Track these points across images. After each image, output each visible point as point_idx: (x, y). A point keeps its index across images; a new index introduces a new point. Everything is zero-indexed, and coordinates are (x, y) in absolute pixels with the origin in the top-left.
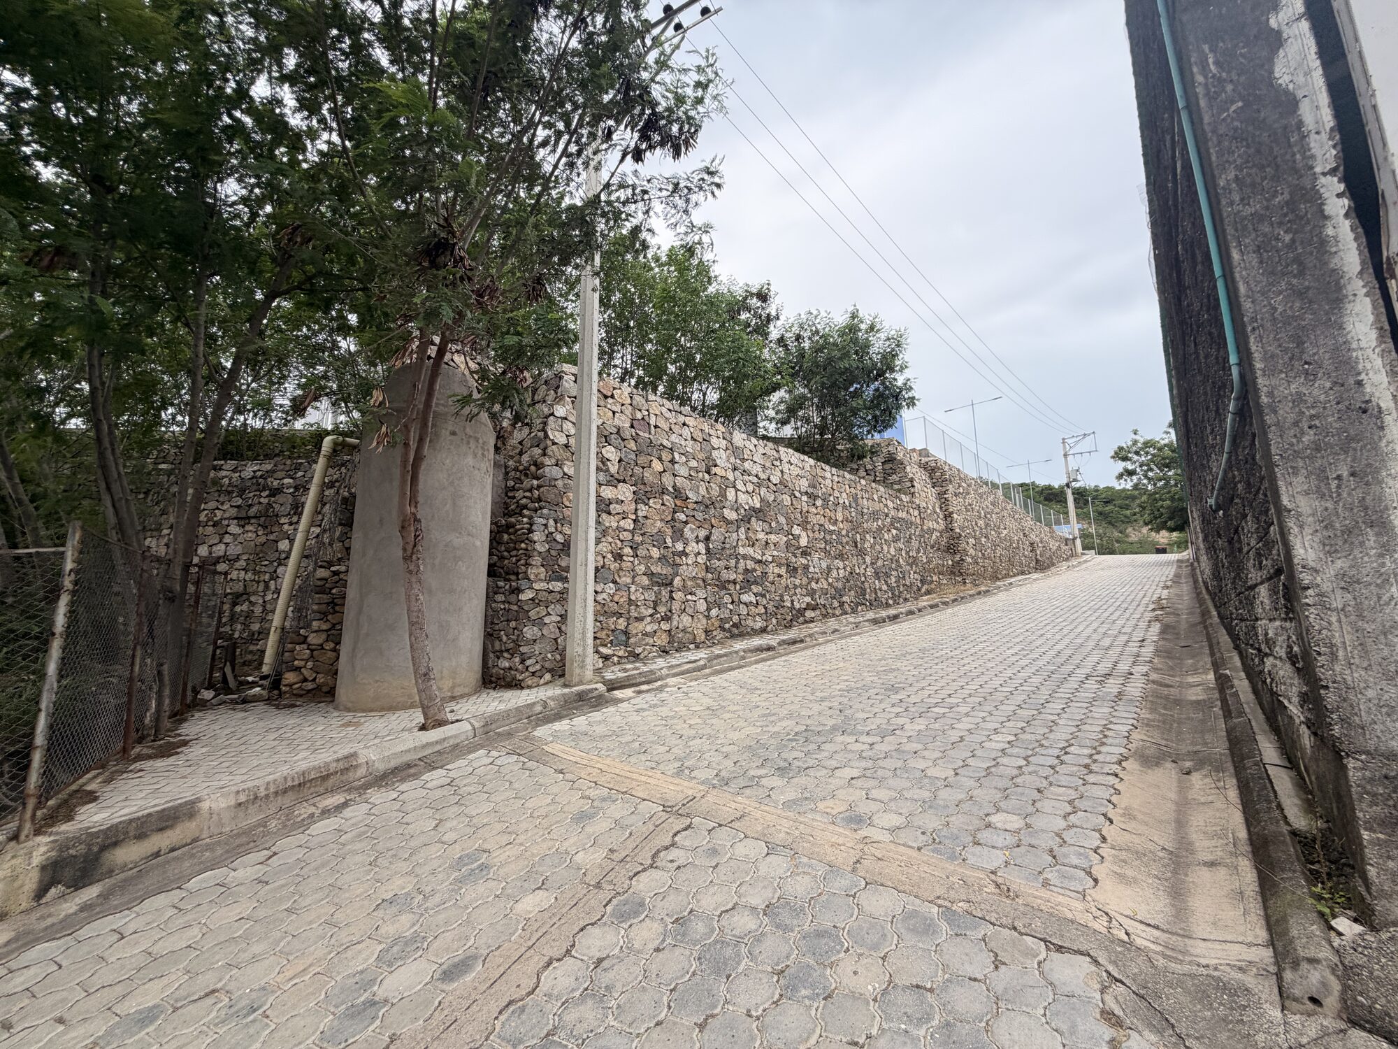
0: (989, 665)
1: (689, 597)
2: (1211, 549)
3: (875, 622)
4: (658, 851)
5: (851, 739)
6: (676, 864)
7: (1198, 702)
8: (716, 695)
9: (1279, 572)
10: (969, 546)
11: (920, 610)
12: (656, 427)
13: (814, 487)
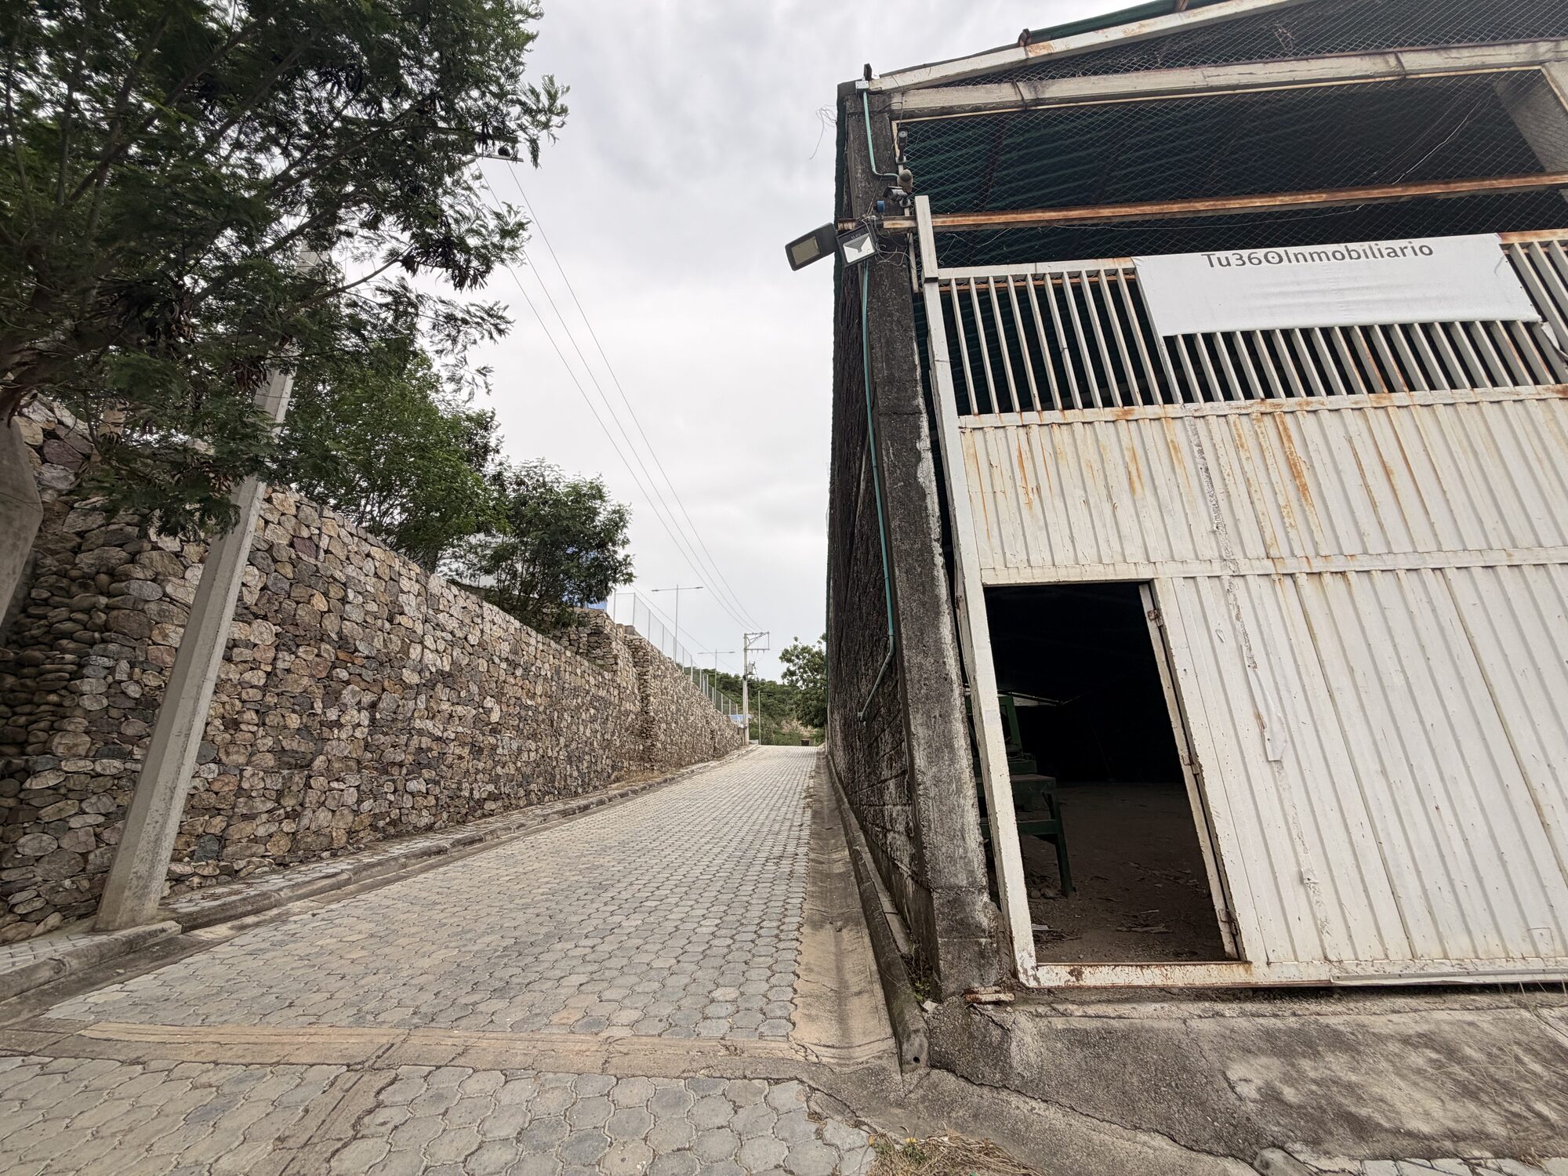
0: (689, 854)
1: (335, 785)
2: (849, 747)
3: (565, 814)
4: (360, 1118)
5: (570, 945)
6: (390, 1126)
7: (840, 874)
8: (380, 917)
9: (904, 773)
10: (660, 731)
11: (610, 800)
12: (327, 552)
13: (516, 653)
